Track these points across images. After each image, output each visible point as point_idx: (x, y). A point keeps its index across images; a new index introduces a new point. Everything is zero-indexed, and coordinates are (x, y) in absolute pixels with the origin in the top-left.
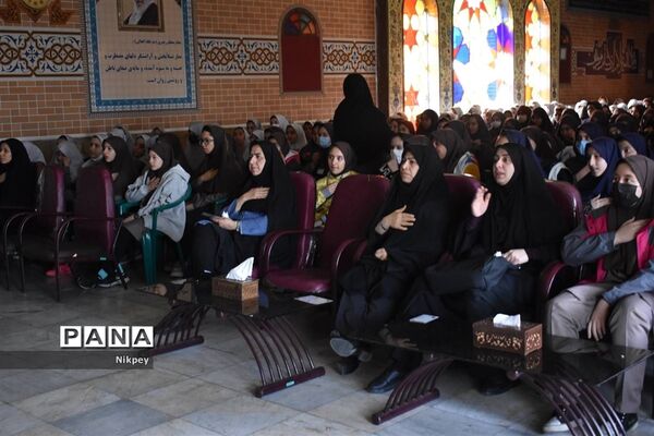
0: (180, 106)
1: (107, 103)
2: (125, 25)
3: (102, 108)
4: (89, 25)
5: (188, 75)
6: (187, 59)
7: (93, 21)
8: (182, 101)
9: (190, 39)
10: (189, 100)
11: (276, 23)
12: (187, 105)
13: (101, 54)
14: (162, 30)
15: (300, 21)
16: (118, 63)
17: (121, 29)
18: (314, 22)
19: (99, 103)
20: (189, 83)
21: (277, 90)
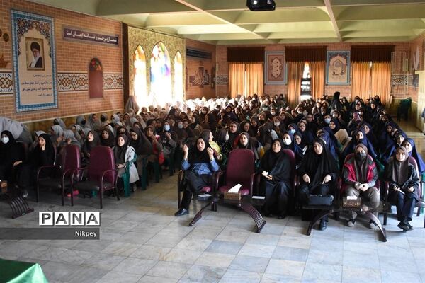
0: (51, 107)
1: (23, 107)
2: (29, 68)
3: (21, 110)
4: (15, 68)
5: (54, 92)
6: (54, 84)
7: (17, 66)
8: (52, 104)
9: (55, 74)
10: (54, 104)
11: (87, 65)
12: (54, 107)
13: (20, 82)
14: (44, 70)
15: (95, 64)
16: (27, 87)
17: (28, 70)
18: (101, 65)
19: (20, 107)
20: (54, 96)
21: (87, 97)
